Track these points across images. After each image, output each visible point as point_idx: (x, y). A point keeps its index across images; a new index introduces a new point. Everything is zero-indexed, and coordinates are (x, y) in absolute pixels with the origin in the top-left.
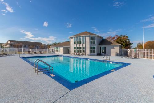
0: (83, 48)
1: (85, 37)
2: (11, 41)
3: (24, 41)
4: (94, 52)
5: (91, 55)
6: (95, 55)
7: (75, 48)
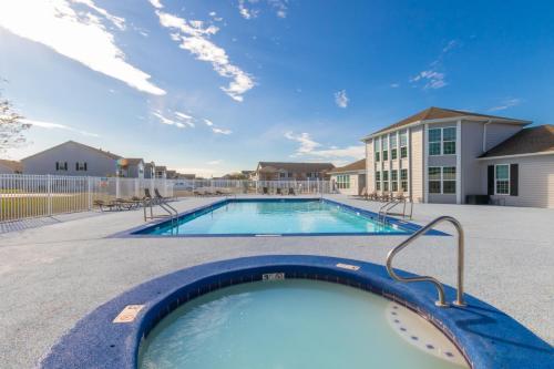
0: (404, 173)
1: (407, 134)
2: (262, 164)
3: (303, 164)
4: (450, 187)
5: (430, 202)
6: (454, 202)
7: (377, 174)
